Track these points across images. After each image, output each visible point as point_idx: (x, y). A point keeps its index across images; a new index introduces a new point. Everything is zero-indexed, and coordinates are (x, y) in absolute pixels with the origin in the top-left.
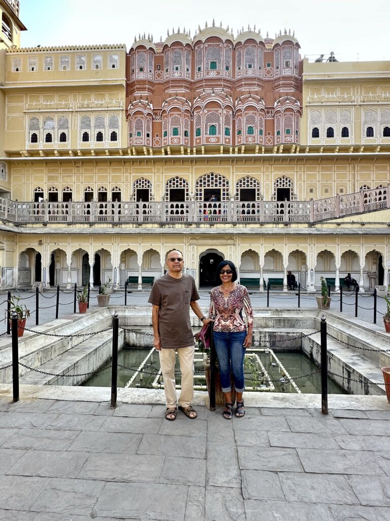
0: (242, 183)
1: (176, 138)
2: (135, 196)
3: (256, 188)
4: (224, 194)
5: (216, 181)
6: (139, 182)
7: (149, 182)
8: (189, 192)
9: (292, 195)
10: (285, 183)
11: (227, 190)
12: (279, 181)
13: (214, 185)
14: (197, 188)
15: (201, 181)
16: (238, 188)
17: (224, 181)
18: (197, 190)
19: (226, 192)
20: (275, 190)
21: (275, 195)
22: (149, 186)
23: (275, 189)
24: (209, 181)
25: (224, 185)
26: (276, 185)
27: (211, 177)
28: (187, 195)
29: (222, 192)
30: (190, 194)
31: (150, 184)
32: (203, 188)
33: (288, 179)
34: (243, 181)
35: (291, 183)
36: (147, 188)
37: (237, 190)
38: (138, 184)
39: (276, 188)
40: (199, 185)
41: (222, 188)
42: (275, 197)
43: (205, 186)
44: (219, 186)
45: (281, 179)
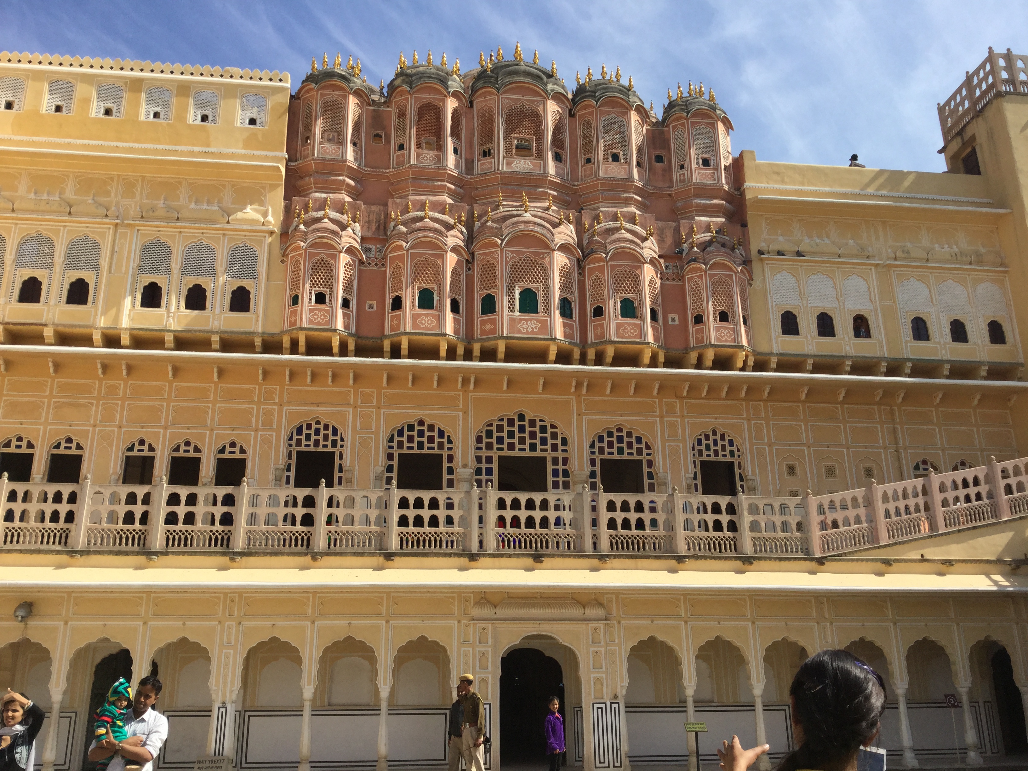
0: (605, 445)
1: (427, 315)
2: (289, 470)
3: (644, 458)
4: (555, 473)
5: (533, 435)
6: (305, 431)
7: (335, 432)
8: (456, 464)
9: (741, 479)
10: (719, 448)
11: (565, 461)
12: (704, 442)
13: (527, 446)
14: (480, 453)
15: (489, 434)
16: (593, 456)
17: (554, 436)
18: (479, 459)
19: (560, 467)
20: (695, 467)
21: (695, 478)
22: (334, 443)
23: (694, 462)
24: (511, 435)
25: (554, 448)
26: (696, 452)
27: (517, 423)
28: (450, 471)
29: (550, 467)
30: (458, 469)
31: (338, 438)
32: (495, 454)
33: (727, 438)
34: (606, 439)
35: (735, 449)
36: (330, 449)
37: (593, 462)
38: (303, 437)
39: (698, 459)
40: (483, 446)
41: (549, 455)
42: (696, 485)
43: (502, 449)
44: (542, 450)
45: (707, 437)
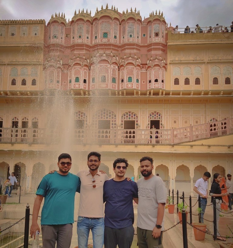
0: (126, 117)
1: (77, 84)
3: (136, 120)
4: (112, 124)
5: (107, 115)
8: (88, 122)
9: (161, 125)
10: (156, 117)
11: (115, 121)
13: (106, 118)
16: (122, 120)
17: (113, 114)
19: (114, 123)
20: (149, 122)
21: (149, 125)
24: (102, 115)
25: (113, 118)
26: (150, 118)
27: (103, 111)
29: (111, 123)
30: (88, 123)
32: (98, 120)
33: (158, 114)
34: (126, 115)
35: (160, 117)
37: (122, 121)
39: (150, 120)
41: (111, 120)
42: (149, 127)
43: (99, 118)
44: (109, 118)
45: (153, 114)
